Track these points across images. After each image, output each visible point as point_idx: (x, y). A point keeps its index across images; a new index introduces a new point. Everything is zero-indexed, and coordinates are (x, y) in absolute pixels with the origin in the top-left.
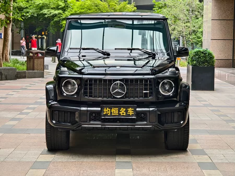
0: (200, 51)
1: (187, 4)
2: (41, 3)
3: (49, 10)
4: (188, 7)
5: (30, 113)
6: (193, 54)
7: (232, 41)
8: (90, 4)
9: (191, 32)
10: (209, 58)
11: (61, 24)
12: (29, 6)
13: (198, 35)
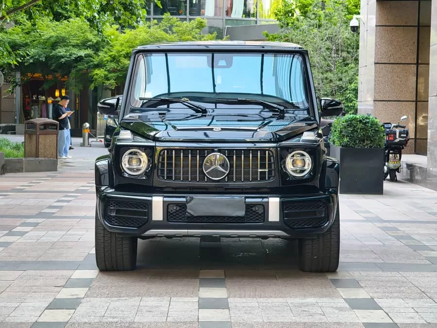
0: (355, 119)
1: (327, 38)
2: (53, 36)
3: (68, 49)
4: (328, 43)
5: (27, 232)
6: (343, 124)
7: (414, 103)
8: (145, 39)
9: (334, 90)
10: (373, 131)
11: (91, 75)
12: (31, 42)
13: (348, 96)
